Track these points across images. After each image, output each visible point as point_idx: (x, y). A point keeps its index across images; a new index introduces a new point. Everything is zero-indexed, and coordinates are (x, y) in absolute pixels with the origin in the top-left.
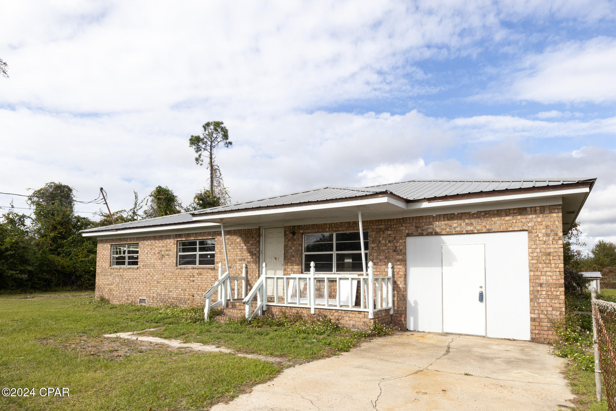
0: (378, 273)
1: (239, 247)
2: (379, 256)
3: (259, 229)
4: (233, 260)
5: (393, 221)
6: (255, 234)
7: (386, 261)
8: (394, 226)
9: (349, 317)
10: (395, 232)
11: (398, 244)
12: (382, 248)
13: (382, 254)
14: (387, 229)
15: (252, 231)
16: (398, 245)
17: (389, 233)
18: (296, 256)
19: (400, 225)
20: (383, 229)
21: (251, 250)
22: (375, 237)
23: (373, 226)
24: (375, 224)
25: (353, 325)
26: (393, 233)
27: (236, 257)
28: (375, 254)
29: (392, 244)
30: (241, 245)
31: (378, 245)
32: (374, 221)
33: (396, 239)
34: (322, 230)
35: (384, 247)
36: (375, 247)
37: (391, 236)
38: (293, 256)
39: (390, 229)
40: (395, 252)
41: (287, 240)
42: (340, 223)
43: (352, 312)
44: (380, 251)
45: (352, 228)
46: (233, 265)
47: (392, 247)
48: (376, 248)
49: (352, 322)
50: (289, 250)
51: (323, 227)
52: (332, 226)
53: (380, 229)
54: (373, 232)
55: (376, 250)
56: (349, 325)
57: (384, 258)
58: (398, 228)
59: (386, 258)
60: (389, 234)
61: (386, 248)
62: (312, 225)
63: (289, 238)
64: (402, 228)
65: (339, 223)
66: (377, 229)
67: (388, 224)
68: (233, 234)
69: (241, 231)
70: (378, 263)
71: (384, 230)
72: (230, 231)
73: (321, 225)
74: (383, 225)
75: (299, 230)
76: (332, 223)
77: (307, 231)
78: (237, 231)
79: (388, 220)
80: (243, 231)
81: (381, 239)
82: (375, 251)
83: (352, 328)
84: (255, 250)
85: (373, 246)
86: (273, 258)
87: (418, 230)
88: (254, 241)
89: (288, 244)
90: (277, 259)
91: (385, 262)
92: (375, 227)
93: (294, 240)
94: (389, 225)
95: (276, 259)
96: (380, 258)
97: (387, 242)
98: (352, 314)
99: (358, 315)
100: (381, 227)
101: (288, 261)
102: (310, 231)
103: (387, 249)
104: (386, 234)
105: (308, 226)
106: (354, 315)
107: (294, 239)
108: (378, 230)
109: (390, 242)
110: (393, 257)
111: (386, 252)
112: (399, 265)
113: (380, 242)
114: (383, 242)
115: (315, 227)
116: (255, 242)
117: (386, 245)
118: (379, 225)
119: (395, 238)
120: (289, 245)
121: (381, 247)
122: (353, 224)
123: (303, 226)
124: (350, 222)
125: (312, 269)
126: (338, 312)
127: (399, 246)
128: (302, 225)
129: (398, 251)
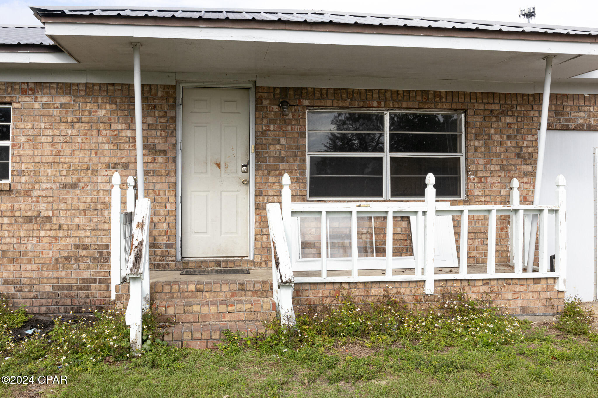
0: (488, 199)
1: (104, 132)
2: (488, 164)
3: (174, 87)
4: (85, 166)
5: (515, 98)
6: (162, 98)
7: (503, 175)
8: (518, 108)
9: (515, 293)
10: (519, 120)
11: (525, 143)
12: (494, 150)
13: (494, 160)
14: (504, 113)
15: (153, 92)
16: (525, 145)
17: (508, 121)
18: (291, 160)
19: (529, 108)
20: (497, 112)
21: (150, 141)
22: (481, 126)
23: (476, 105)
24: (480, 101)
25: (523, 310)
26: (515, 121)
27: (95, 159)
28: (481, 162)
29: (514, 143)
30: (114, 126)
31: (486, 143)
32: (478, 94)
33: (521, 134)
34: (361, 104)
35: (498, 148)
36: (481, 147)
37: (513, 126)
38: (283, 160)
39: (510, 113)
40: (519, 157)
41: (265, 121)
42: (404, 91)
43: (520, 281)
44: (491, 155)
45: (433, 106)
46: (85, 179)
47: (513, 149)
48: (483, 150)
49: (519, 303)
50: (270, 144)
51: (363, 97)
52: (385, 96)
53: (492, 111)
54: (477, 117)
55: (482, 152)
56: (514, 309)
57: (499, 169)
58: (525, 112)
59: (502, 169)
60: (508, 124)
61: (502, 149)
62: (335, 90)
63: (272, 116)
64: (532, 113)
65: (401, 92)
66: (484, 110)
67: (506, 103)
68: (83, 93)
69: (110, 88)
70: (487, 178)
71: (498, 114)
72: (72, 84)
73: (359, 92)
74: (498, 104)
75: (299, 99)
76: (386, 91)
77: (323, 103)
78: (97, 88)
79: (505, 94)
80: (121, 90)
81: (492, 131)
82: (480, 155)
83: (519, 315)
84: (163, 141)
85: (477, 143)
86: (209, 165)
87: (559, 119)
88: (160, 117)
89: (269, 130)
90: (222, 165)
91: (500, 176)
92: (481, 107)
93: (286, 122)
94: (508, 104)
95: (219, 165)
96: (490, 168)
97: (505, 137)
98: (521, 285)
99: (532, 287)
100: (493, 107)
101: (269, 173)
102: (329, 103)
103: (504, 152)
104: (501, 122)
105: (324, 92)
106: (525, 288)
107: (285, 119)
108: (487, 113)
109: (509, 137)
110: (516, 167)
111: (502, 157)
112: (526, 183)
113: (490, 137)
114: (497, 137)
115: (344, 96)
116: (163, 120)
117: (501, 144)
118: (488, 103)
119: (518, 131)
120: (270, 133)
121: (494, 148)
122: (435, 97)
123: (310, 90)
124: (427, 92)
125: (430, 191)
126: (488, 283)
127: (527, 146)
128: (307, 89)
129: (525, 157)
